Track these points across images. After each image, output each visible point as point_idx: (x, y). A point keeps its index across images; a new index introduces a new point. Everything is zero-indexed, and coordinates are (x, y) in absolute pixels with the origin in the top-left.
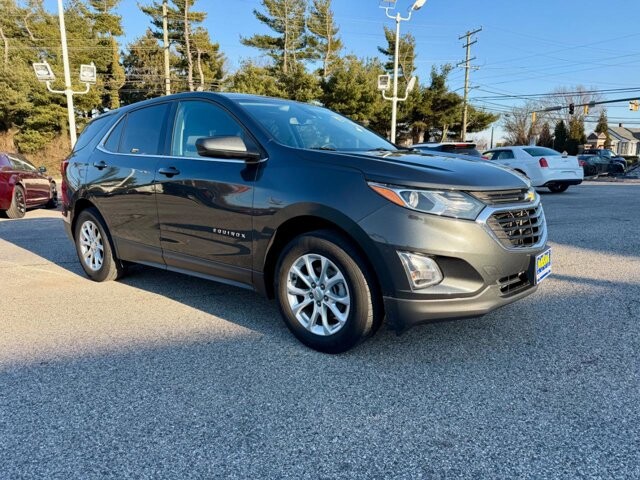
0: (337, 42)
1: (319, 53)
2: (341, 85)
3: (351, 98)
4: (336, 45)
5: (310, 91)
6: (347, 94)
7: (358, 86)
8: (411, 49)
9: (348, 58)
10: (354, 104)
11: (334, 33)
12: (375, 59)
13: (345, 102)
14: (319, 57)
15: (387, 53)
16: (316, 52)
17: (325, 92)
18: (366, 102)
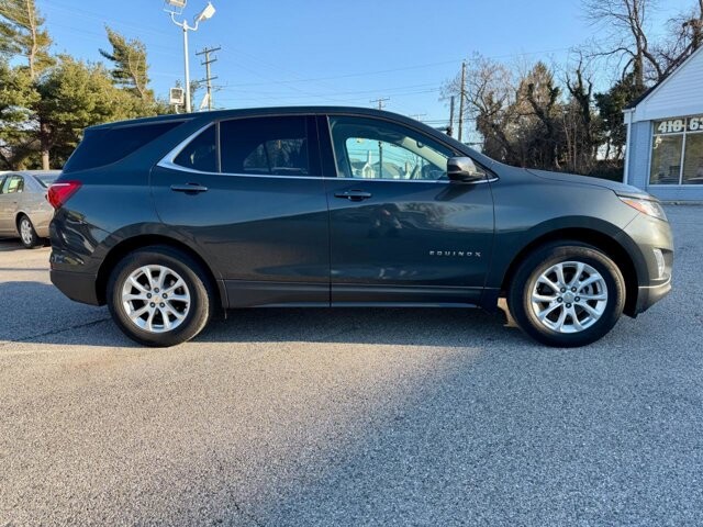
0: (44, 35)
1: (18, 45)
2: (67, 91)
3: (82, 108)
4: (43, 39)
5: (21, 93)
6: (77, 103)
7: (90, 94)
8: (143, 58)
9: (61, 57)
10: (85, 115)
11: (38, 23)
12: (99, 64)
13: (74, 111)
14: (20, 51)
15: (113, 59)
16: (14, 43)
17: (43, 98)
18: (102, 114)
